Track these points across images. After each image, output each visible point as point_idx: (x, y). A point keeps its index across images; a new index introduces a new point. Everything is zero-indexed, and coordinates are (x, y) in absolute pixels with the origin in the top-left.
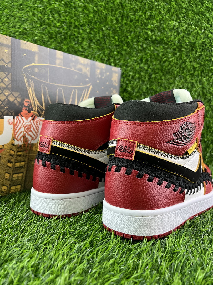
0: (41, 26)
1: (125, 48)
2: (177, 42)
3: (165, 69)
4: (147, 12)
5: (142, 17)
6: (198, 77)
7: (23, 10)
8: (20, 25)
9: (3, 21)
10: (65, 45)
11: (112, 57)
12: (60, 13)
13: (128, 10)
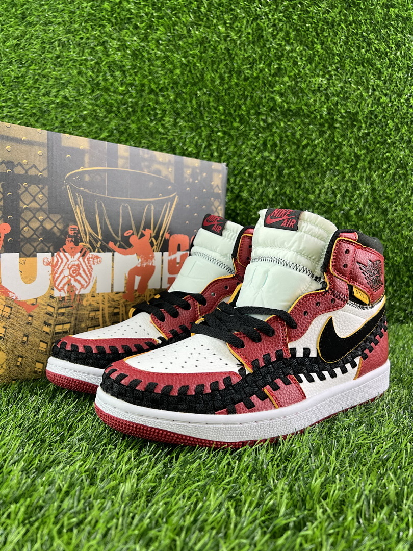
0: (93, 91)
1: (235, 125)
2: (325, 113)
3: (306, 159)
4: (273, 64)
5: (264, 73)
6: (365, 172)
7: (61, 65)
8: (58, 91)
9: (28, 85)
10: (133, 122)
11: (214, 141)
12: (125, 69)
13: (241, 61)
